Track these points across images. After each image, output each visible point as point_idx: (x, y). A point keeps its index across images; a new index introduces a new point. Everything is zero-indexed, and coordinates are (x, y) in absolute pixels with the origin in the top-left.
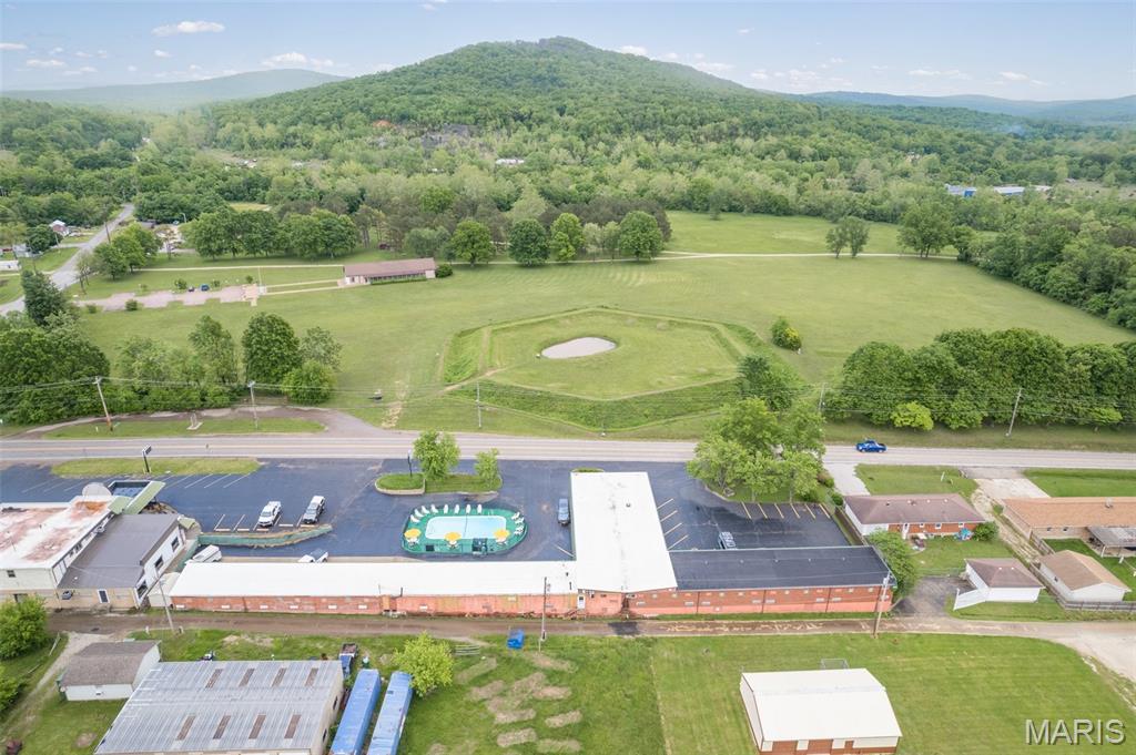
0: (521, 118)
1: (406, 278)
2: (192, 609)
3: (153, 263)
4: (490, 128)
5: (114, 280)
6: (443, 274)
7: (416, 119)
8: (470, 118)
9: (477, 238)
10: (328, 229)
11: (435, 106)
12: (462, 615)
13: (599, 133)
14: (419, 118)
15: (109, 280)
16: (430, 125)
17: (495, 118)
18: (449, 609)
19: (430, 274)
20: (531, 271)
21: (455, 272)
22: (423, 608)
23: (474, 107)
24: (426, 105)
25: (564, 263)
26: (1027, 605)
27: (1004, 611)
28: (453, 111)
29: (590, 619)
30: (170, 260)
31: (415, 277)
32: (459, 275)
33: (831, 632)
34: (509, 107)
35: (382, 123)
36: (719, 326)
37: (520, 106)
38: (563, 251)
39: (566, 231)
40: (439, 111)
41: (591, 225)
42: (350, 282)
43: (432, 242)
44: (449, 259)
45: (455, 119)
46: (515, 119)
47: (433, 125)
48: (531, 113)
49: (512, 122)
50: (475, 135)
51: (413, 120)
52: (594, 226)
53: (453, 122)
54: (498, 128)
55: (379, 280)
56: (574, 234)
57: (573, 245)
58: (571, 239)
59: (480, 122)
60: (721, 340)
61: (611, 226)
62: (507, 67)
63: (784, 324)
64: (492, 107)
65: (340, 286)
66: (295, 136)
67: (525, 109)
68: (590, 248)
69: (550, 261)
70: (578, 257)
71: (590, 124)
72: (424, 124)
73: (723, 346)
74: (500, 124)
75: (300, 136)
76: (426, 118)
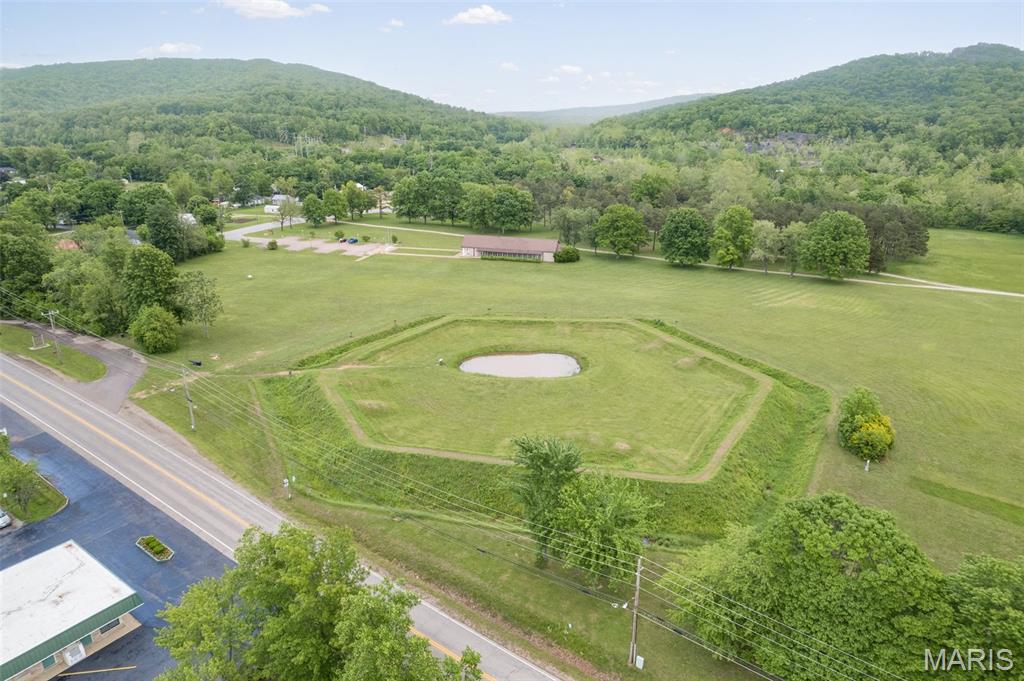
0: (874, 128)
1: (517, 258)
4: (830, 136)
6: (566, 258)
7: (755, 126)
8: (813, 126)
9: (620, 224)
10: (501, 202)
11: (781, 114)
14: (758, 125)
16: (766, 132)
17: (841, 127)
19: (549, 257)
20: (684, 272)
23: (819, 116)
24: (771, 113)
25: (729, 267)
28: (798, 119)
34: (862, 117)
35: (726, 130)
36: (768, 383)
37: (877, 115)
38: (721, 251)
39: (729, 227)
40: (782, 119)
41: (765, 223)
42: (465, 253)
43: (578, 225)
44: (594, 245)
45: (796, 127)
46: (866, 128)
47: (769, 132)
48: (888, 122)
49: (860, 131)
50: (810, 143)
51: (751, 127)
52: (769, 225)
53: (792, 129)
54: (840, 137)
55: (489, 255)
56: (738, 230)
57: (736, 246)
58: (735, 238)
59: (821, 130)
60: (740, 405)
61: (795, 227)
62: (891, 78)
63: (859, 403)
64: (842, 115)
65: (456, 256)
66: (639, 138)
67: (882, 118)
68: (758, 253)
69: (712, 263)
70: (739, 261)
71: (958, 134)
72: (760, 131)
73: (730, 415)
74: (844, 133)
75: (643, 138)
76: (765, 125)
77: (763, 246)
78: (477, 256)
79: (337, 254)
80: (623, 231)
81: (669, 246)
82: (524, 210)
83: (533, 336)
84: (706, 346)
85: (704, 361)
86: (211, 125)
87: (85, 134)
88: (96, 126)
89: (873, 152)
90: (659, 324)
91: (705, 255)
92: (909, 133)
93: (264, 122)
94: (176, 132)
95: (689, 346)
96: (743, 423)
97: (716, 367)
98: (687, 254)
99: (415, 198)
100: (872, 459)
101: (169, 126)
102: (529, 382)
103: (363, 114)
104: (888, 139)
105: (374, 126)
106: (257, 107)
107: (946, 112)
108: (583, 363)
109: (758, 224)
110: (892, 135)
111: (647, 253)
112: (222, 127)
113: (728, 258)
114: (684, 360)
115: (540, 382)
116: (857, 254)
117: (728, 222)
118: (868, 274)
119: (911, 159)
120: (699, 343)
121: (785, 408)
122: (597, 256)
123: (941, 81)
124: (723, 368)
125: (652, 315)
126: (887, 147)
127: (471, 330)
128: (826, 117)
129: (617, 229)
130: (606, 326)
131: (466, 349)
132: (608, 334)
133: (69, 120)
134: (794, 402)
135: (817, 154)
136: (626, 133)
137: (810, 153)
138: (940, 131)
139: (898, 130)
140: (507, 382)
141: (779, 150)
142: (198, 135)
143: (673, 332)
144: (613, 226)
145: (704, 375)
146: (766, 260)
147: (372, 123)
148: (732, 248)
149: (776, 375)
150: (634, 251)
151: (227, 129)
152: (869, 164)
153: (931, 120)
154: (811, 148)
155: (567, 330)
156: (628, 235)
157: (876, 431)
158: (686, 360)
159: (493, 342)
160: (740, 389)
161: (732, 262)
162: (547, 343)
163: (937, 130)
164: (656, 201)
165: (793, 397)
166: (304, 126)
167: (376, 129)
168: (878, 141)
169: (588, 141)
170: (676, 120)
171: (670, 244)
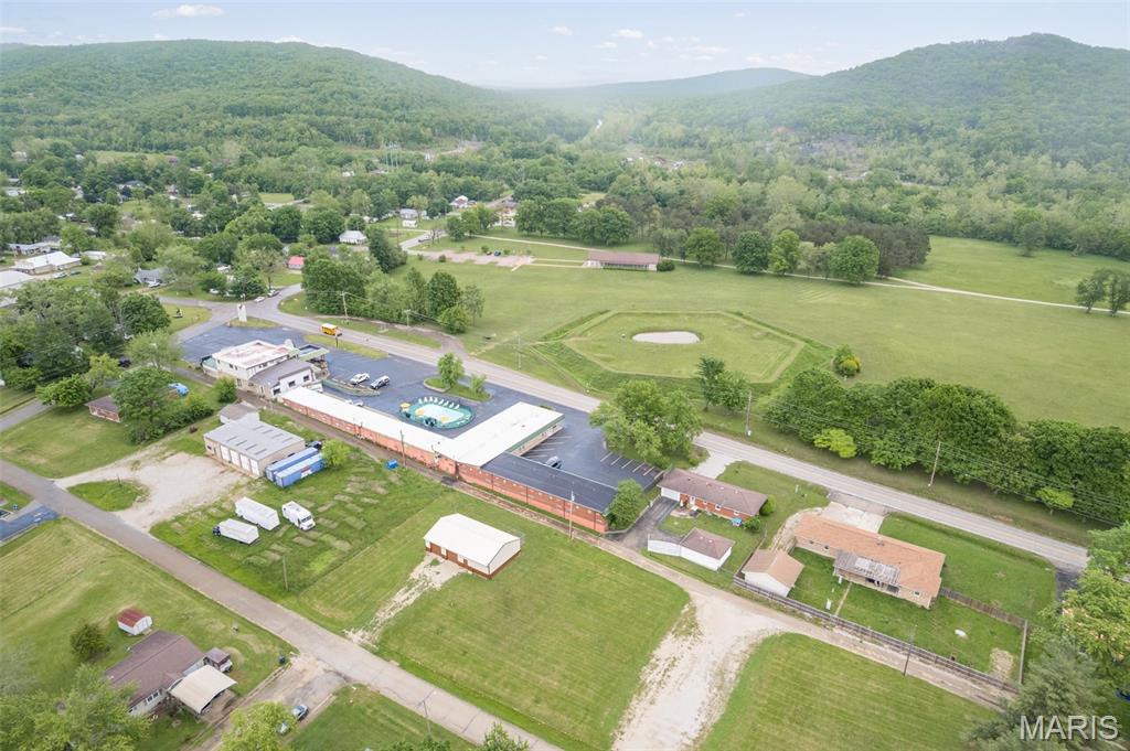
0: (919, 131)
1: (632, 268)
2: (289, 407)
3: (487, 232)
4: (878, 139)
5: (456, 241)
6: (665, 268)
7: (808, 127)
8: (863, 128)
9: (704, 242)
10: (606, 221)
12: (386, 448)
13: (999, 149)
14: (811, 127)
15: (452, 241)
16: (818, 133)
17: (888, 129)
18: (382, 443)
19: (653, 267)
21: (677, 267)
22: (371, 438)
23: (869, 118)
25: (780, 275)
26: (707, 570)
27: (685, 566)
28: (848, 120)
29: (435, 469)
30: (503, 231)
31: (640, 268)
32: (679, 272)
33: (554, 527)
34: (908, 119)
35: (780, 129)
36: (802, 345)
37: (923, 117)
38: (777, 263)
39: (782, 246)
40: (835, 120)
41: (807, 243)
42: (589, 264)
43: (671, 242)
44: (684, 256)
45: (847, 128)
46: (912, 131)
47: (822, 133)
48: (932, 124)
49: (906, 134)
50: (859, 145)
51: (805, 128)
52: (810, 245)
53: (843, 131)
54: (888, 139)
55: (609, 266)
56: (789, 249)
57: (787, 260)
58: (787, 253)
59: (871, 132)
60: (787, 354)
61: (829, 247)
62: (943, 74)
63: (843, 350)
64: (890, 117)
65: (583, 266)
66: (697, 137)
67: (927, 121)
68: (803, 265)
69: (770, 271)
70: (788, 271)
71: (992, 139)
72: (813, 132)
73: (782, 359)
74: (892, 135)
75: (702, 137)
76: (818, 126)
77: (805, 258)
78: (600, 266)
79: (493, 264)
80: (706, 247)
81: (739, 258)
82: (623, 226)
83: (667, 322)
84: (768, 326)
85: (768, 334)
86: (292, 129)
87: (165, 138)
88: (174, 130)
89: (915, 158)
90: (740, 314)
91: (766, 266)
92: (951, 137)
93: (338, 124)
94: (257, 137)
95: (759, 326)
96: (787, 362)
97: (774, 337)
98: (752, 264)
99: (535, 217)
100: (848, 376)
101: (250, 131)
102: (676, 345)
103: (433, 116)
104: (930, 143)
105: (444, 128)
106: (327, 107)
107: (985, 115)
108: (700, 335)
109: (803, 244)
110: (935, 137)
111: (721, 262)
112: (301, 132)
113: (782, 268)
114: (757, 334)
115: (682, 345)
116: (870, 266)
117: (782, 242)
118: (881, 279)
119: (946, 166)
120: (764, 325)
121: (810, 356)
122: (685, 265)
123: (988, 78)
124: (778, 337)
125: (736, 308)
126: (928, 152)
127: (630, 319)
128: (875, 120)
129: (701, 246)
130: (709, 315)
131: (633, 329)
132: (711, 320)
133: (144, 123)
134: (815, 354)
135: (865, 157)
136: (684, 131)
137: (858, 156)
138: (976, 136)
139: (941, 133)
140: (664, 346)
141: (830, 153)
142: (279, 140)
143: (748, 318)
144: (699, 243)
145: (767, 341)
146: (809, 269)
147: (442, 125)
148: (785, 261)
149: (807, 341)
150: (713, 261)
151: (307, 133)
152: (910, 170)
153: (973, 124)
154: (860, 151)
155: (686, 318)
156: (710, 251)
157: (851, 363)
158: (759, 333)
159: (646, 325)
160: (787, 348)
161: (785, 270)
162: (676, 325)
163: (975, 134)
164: (725, 218)
165: (815, 352)
166: (379, 129)
167: (446, 132)
168: (922, 144)
169: (647, 138)
170: (733, 117)
171: (741, 258)
